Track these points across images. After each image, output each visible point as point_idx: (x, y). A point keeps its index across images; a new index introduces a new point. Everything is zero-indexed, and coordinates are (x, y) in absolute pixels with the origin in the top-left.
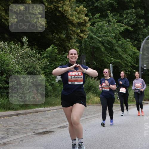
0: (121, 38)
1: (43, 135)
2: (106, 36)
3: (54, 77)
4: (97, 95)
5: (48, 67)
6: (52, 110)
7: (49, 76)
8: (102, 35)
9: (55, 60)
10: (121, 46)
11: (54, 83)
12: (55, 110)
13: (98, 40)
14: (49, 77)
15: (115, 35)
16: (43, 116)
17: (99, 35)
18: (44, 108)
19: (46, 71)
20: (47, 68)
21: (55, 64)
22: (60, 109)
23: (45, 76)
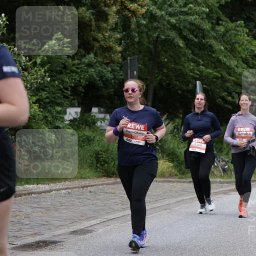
0: (223, 18)
1: (35, 250)
2: (186, 14)
3: (61, 110)
4: (165, 156)
5: (45, 87)
6: (55, 190)
7: (49, 108)
8: (178, 9)
9: (63, 70)
10: (223, 38)
11: (61, 126)
12: (63, 191)
13: (169, 22)
14: (49, 111)
15: (210, 11)
16: (34, 205)
17: (170, 10)
18: (35, 185)
19: (41, 96)
20: (44, 90)
21: (63, 81)
22: (75, 188)
23: (39, 107)
